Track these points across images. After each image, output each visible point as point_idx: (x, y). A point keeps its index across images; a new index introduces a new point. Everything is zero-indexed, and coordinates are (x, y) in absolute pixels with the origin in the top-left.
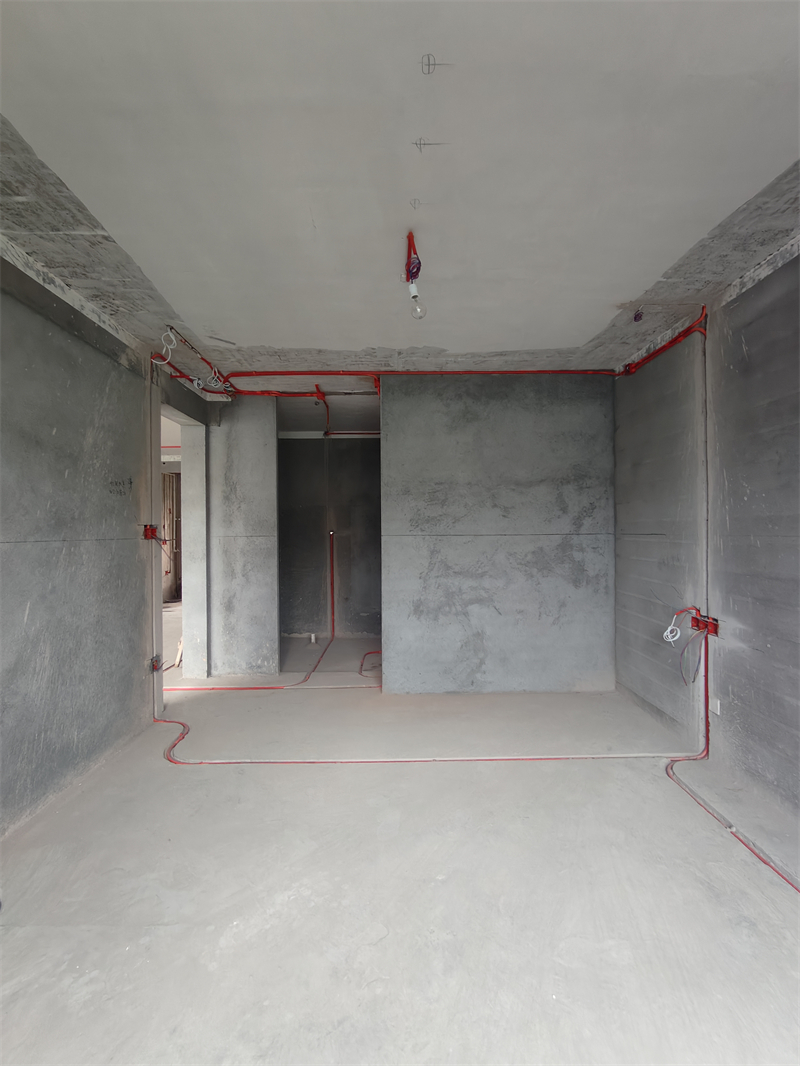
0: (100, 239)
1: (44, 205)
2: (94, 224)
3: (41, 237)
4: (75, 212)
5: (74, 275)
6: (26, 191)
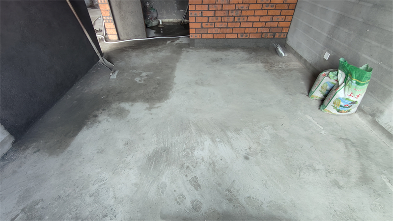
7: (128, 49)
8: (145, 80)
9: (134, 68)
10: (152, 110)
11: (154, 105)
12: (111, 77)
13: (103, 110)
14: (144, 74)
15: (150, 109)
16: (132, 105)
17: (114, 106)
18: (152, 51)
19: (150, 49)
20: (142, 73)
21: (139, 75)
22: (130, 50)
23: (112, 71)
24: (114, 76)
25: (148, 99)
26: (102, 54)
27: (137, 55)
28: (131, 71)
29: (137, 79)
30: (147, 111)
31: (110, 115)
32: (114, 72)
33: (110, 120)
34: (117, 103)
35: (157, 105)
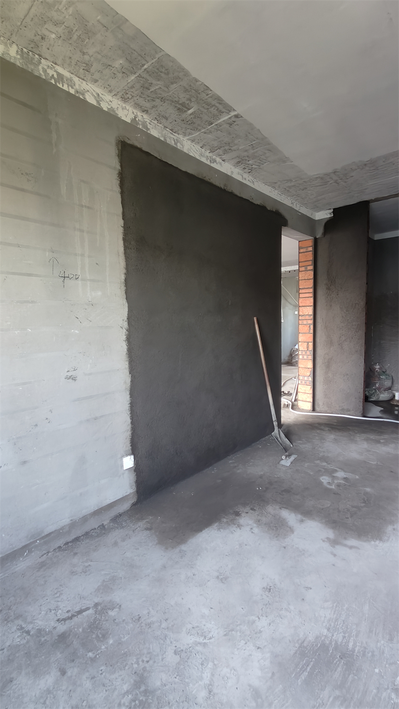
0: (233, 119)
1: (202, 109)
2: (229, 109)
3: (205, 133)
4: (217, 105)
5: (225, 152)
6: (192, 104)
7: (322, 427)
8: (339, 485)
9: (324, 459)
10: (338, 547)
11: (345, 538)
12: (282, 462)
13: (252, 509)
14: (340, 474)
15: (334, 543)
16: (302, 521)
17: (271, 509)
18: (367, 440)
19: (364, 436)
20: (336, 471)
21: (331, 473)
22: (327, 429)
23: (287, 454)
24: (286, 462)
25: (334, 522)
26: (280, 425)
27: (335, 439)
28: (318, 462)
29: (325, 480)
30: (326, 545)
31: (258, 522)
32: (289, 456)
33: (256, 530)
34: (277, 507)
35: (352, 542)
